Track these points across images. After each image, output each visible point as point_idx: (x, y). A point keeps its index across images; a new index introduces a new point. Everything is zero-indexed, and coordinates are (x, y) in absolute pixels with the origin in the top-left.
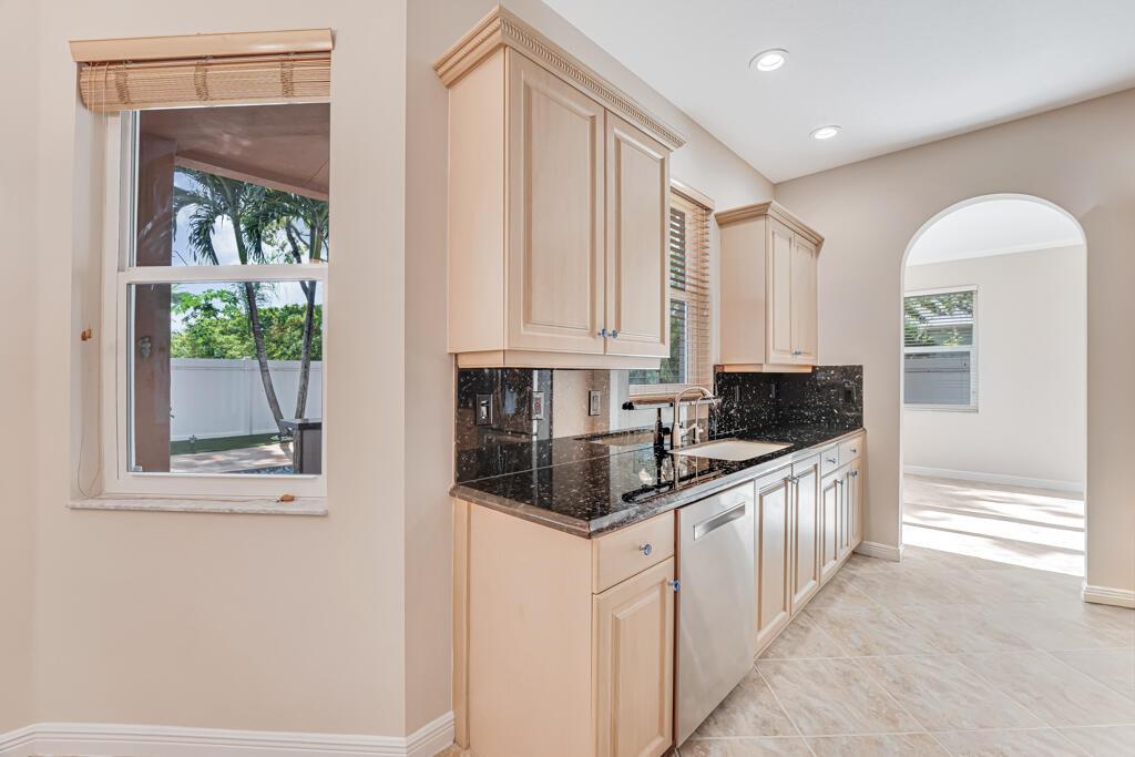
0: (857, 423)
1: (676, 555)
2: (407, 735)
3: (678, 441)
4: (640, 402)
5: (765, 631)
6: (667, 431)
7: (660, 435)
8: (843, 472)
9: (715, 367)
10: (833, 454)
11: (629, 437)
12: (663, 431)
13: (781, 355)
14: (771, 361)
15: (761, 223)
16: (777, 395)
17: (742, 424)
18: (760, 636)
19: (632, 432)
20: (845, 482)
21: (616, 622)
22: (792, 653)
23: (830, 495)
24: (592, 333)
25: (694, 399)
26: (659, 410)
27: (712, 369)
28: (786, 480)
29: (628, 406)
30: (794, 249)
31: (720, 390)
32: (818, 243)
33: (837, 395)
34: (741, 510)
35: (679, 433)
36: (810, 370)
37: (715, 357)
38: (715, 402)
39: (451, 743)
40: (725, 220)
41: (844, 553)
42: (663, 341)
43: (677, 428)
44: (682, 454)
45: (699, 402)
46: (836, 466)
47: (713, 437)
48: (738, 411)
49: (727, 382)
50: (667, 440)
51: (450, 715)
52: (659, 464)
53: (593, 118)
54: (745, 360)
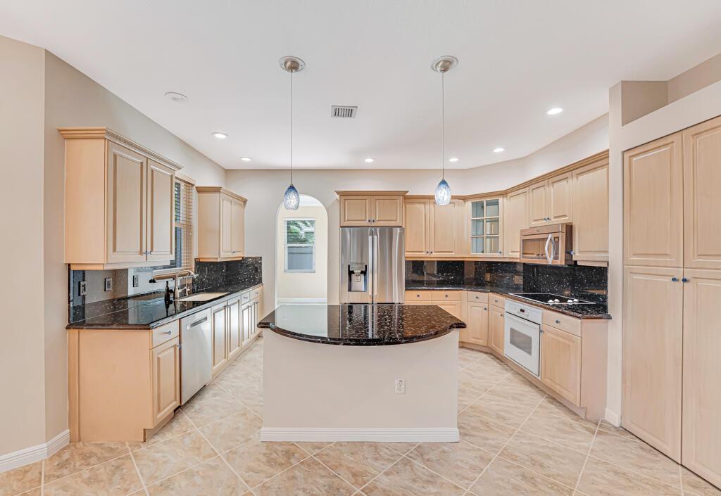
0: (260, 281)
1: (180, 336)
2: (47, 442)
3: (178, 295)
4: (158, 279)
5: (216, 366)
6: (171, 291)
7: (168, 294)
8: (252, 302)
9: (195, 259)
10: (246, 295)
11: (153, 295)
12: (169, 291)
13: (226, 252)
14: (222, 256)
15: (217, 195)
16: (227, 270)
17: (209, 285)
18: (214, 368)
19: (154, 293)
20: (253, 307)
21: (159, 359)
22: (228, 373)
23: (246, 312)
24: (141, 253)
25: (185, 275)
26: (167, 282)
27: (194, 260)
28: (225, 307)
29: (152, 281)
30: (233, 205)
31: (198, 270)
32: (245, 202)
33: (252, 269)
34: (206, 319)
35: (178, 292)
36: (241, 259)
37: (195, 255)
38: (195, 276)
39: (68, 443)
40: (200, 190)
41: (252, 336)
42: (171, 253)
43: (177, 290)
44: (180, 301)
45: (188, 276)
46: (248, 300)
47: (194, 292)
48: (207, 279)
49: (200, 265)
50: (172, 296)
51: (68, 431)
52: (167, 307)
53: (142, 163)
54: (210, 256)
